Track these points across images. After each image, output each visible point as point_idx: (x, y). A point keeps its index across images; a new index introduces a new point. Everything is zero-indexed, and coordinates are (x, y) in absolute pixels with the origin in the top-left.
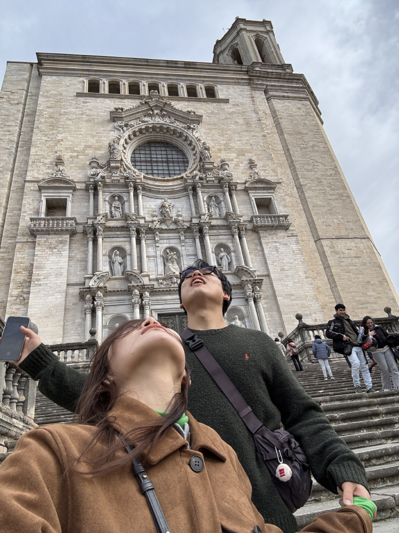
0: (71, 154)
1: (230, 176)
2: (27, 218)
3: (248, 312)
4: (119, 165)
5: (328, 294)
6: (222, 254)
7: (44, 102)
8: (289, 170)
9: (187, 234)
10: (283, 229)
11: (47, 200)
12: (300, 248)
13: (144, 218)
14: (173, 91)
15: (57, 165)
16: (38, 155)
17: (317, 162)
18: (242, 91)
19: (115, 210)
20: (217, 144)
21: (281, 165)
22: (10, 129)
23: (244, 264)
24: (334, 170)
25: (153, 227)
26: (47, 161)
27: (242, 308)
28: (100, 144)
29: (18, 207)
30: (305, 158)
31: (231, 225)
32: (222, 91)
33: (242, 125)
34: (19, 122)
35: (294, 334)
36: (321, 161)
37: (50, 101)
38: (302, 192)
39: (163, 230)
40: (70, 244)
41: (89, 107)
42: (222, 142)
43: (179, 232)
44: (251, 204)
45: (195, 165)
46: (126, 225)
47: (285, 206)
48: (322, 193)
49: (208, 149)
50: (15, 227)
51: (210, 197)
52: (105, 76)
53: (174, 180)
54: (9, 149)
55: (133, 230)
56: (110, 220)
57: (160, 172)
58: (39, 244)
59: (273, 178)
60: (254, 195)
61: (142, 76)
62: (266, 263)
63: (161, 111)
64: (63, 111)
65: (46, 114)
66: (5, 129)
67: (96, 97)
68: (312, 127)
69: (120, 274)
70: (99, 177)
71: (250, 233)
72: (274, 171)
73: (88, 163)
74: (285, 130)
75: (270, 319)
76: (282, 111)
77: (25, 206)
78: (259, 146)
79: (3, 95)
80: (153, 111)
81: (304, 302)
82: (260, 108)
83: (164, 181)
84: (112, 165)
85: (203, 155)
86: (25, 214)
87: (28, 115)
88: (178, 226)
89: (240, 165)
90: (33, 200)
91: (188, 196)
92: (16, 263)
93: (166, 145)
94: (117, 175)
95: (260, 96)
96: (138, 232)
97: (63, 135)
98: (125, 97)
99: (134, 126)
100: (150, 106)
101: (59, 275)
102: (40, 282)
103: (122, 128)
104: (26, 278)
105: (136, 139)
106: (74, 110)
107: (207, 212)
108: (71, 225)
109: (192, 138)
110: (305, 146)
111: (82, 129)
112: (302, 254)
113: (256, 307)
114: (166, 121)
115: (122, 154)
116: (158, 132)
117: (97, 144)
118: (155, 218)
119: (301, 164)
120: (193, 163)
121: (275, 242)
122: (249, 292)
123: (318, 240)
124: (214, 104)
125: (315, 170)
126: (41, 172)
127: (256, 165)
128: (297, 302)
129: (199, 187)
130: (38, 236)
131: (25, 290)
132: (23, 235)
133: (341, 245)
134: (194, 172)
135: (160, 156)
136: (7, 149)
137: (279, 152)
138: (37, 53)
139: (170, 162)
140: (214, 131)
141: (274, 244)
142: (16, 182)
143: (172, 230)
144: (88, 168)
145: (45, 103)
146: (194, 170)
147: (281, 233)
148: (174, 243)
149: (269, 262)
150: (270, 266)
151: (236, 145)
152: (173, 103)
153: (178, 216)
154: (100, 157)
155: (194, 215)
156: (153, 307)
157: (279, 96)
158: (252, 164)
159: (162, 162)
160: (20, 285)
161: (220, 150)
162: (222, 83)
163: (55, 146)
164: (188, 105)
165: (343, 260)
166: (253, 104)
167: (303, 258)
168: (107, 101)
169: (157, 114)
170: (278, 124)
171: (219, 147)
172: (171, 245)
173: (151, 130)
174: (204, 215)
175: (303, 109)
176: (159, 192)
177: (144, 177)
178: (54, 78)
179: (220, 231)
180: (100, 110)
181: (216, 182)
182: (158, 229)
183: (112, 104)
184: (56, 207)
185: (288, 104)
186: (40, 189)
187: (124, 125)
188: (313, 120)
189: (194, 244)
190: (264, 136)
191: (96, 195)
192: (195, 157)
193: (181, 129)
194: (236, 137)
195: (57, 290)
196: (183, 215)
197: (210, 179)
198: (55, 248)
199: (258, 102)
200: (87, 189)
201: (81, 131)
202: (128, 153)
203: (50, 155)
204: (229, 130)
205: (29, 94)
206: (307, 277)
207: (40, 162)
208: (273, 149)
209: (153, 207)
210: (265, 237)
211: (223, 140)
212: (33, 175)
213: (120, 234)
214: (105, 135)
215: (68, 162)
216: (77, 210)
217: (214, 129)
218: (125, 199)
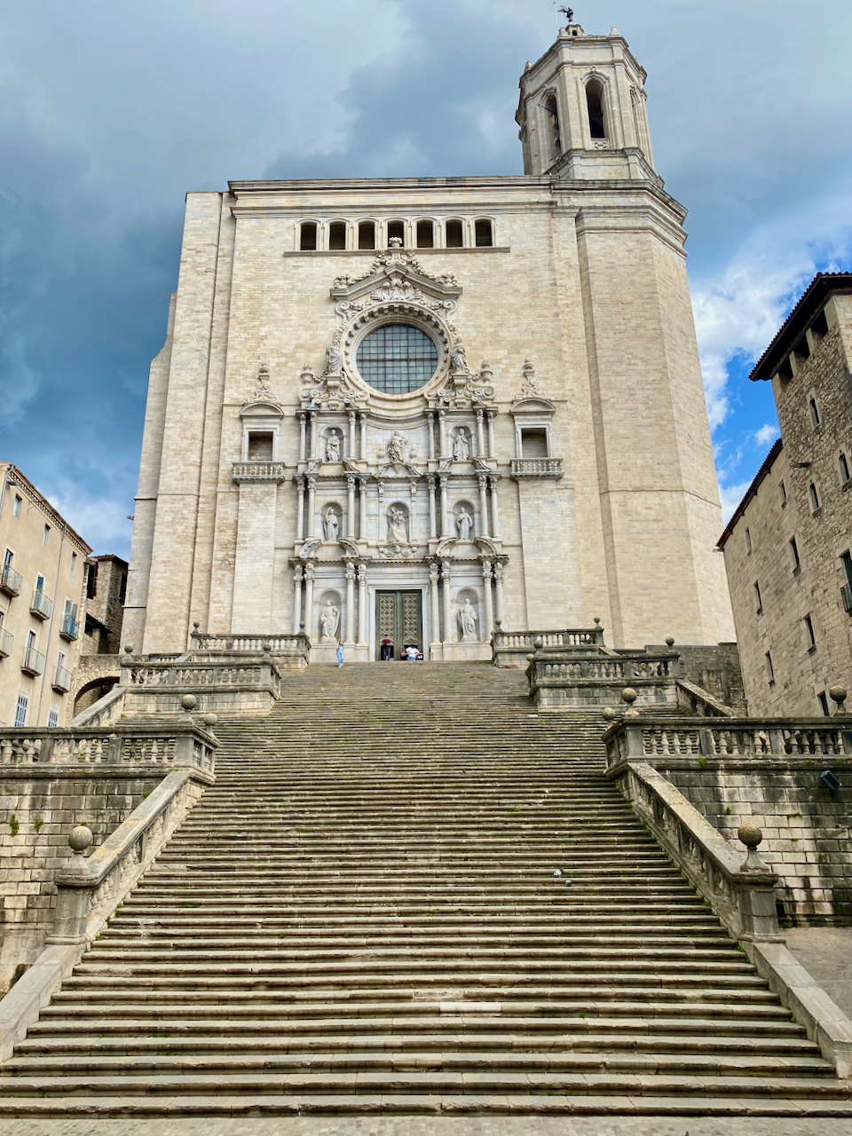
0: (276, 360)
1: (486, 397)
2: (229, 461)
3: (482, 595)
4: (338, 382)
5: (599, 573)
6: (462, 516)
8: (587, 373)
9: (420, 484)
10: (552, 479)
11: (250, 433)
12: (574, 506)
13: (367, 462)
14: (425, 232)
15: (260, 380)
16: (237, 363)
17: (635, 357)
18: (536, 225)
19: (332, 449)
20: (480, 334)
21: (574, 366)
22: (200, 316)
23: (487, 535)
24: (660, 371)
25: (376, 476)
26: (249, 372)
27: (477, 589)
28: (316, 342)
29: (216, 441)
30: (618, 350)
31: (478, 476)
32: (501, 231)
33: (524, 296)
34: (210, 304)
36: (642, 355)
37: (249, 267)
38: (600, 412)
39: (390, 478)
40: (277, 496)
41: (301, 276)
42: (490, 330)
43: (410, 482)
44: (514, 438)
45: (443, 374)
46: (344, 475)
47: (565, 440)
48: (631, 414)
49: (461, 352)
50: (216, 470)
51: (457, 428)
52: (325, 215)
53: (411, 399)
54: (200, 351)
55: (352, 482)
58: (243, 496)
60: (520, 424)
61: (379, 209)
62: (521, 528)
63: (404, 278)
64: (266, 285)
65: (244, 292)
67: (311, 256)
69: (335, 539)
70: (312, 404)
71: (505, 482)
72: (561, 380)
73: (299, 373)
74: (597, 296)
76: (598, 258)
77: (225, 441)
78: (544, 335)
79: (186, 256)
80: (390, 281)
81: (560, 584)
83: (398, 401)
84: (330, 383)
86: (225, 453)
87: (221, 291)
88: (409, 472)
89: (511, 370)
90: (233, 433)
91: (428, 426)
92: (219, 519)
95: (567, 227)
96: (357, 482)
97: (267, 329)
98: (353, 254)
99: (362, 308)
100: (386, 274)
101: (266, 537)
102: (246, 545)
103: (346, 313)
104: (230, 538)
105: (365, 326)
106: (280, 283)
108: (279, 472)
109: (444, 325)
111: (292, 317)
112: (574, 516)
113: (493, 591)
114: (409, 297)
116: (396, 313)
117: (311, 342)
118: (381, 461)
119: (609, 362)
121: (538, 499)
122: (487, 572)
123: (605, 493)
124: (487, 256)
125: (630, 372)
126: (241, 389)
127: (533, 372)
128: (550, 584)
129: (442, 415)
130: (241, 486)
131: (231, 553)
132: (225, 483)
133: (638, 502)
134: (440, 388)
135: (397, 350)
136: (198, 351)
137: (578, 341)
139: (412, 360)
140: (478, 311)
141: (535, 502)
142: (212, 403)
143: (402, 478)
144: (300, 382)
145: (243, 273)
146: (440, 383)
147: (549, 485)
148: (402, 497)
149: (524, 527)
151: (508, 334)
152: (422, 262)
153: (411, 457)
154: (314, 364)
155: (432, 458)
156: (369, 582)
157: (600, 228)
158: (527, 370)
159: (400, 360)
160: (225, 546)
161: (484, 344)
162: (504, 213)
163: (257, 347)
164: (445, 262)
165: (634, 524)
166: (550, 252)
167: (574, 521)
168: (327, 261)
169: (396, 285)
170: (585, 287)
172: (399, 500)
173: (387, 312)
174: (444, 460)
175: (637, 251)
176: (388, 421)
177: (372, 396)
178: (254, 222)
179: (463, 482)
180: (315, 281)
181: (469, 403)
182: (384, 477)
184: (260, 440)
185: (611, 243)
186: (242, 417)
187: (348, 307)
189: (427, 499)
190: (557, 315)
191: (308, 427)
193: (428, 311)
194: (512, 319)
195: (265, 555)
196: (418, 456)
197: (461, 400)
198: (260, 502)
199: (561, 244)
200: (297, 417)
201: (291, 320)
202: (353, 350)
203: (251, 363)
204: (501, 307)
205: (220, 253)
206: (572, 550)
207: (239, 375)
208: (569, 336)
209: (380, 442)
210: (525, 490)
211: (491, 326)
212: (232, 395)
213: (336, 486)
214: (322, 325)
215: (274, 374)
216: (285, 447)
217: (480, 305)
218: (344, 433)
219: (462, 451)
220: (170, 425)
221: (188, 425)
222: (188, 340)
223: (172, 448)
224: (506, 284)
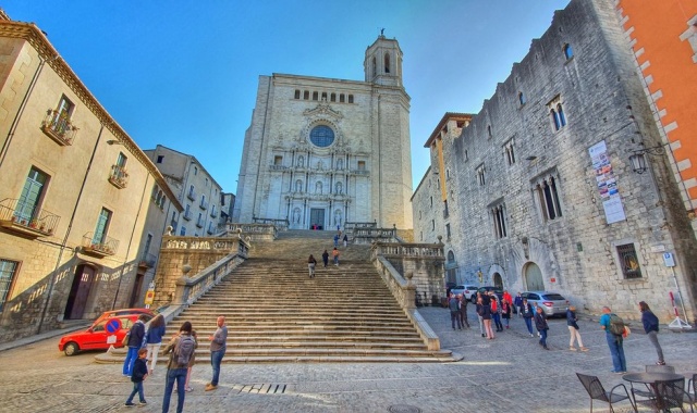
0: (285, 133)
1: (350, 148)
6: (338, 186)
7: (275, 103)
8: (378, 146)
9: (326, 176)
10: (366, 177)
11: (275, 156)
12: (372, 186)
13: (311, 168)
14: (333, 96)
15: (280, 139)
16: (272, 133)
18: (366, 98)
19: (300, 163)
20: (348, 130)
22: (261, 117)
25: (314, 172)
26: (276, 137)
29: (264, 158)
30: (387, 139)
31: (344, 174)
32: (357, 98)
33: (362, 120)
34: (265, 114)
37: (278, 103)
39: (318, 173)
40: (282, 177)
42: (351, 129)
43: (323, 175)
44: (356, 163)
46: (303, 170)
47: (371, 165)
48: (390, 159)
50: (264, 167)
51: (338, 160)
52: (303, 88)
53: (326, 149)
56: (298, 167)
57: (321, 142)
58: (272, 176)
59: (369, 151)
60: (358, 159)
61: (320, 87)
63: (326, 110)
64: (283, 109)
67: (298, 101)
69: (299, 191)
71: (352, 177)
73: (292, 138)
74: (382, 122)
76: (384, 110)
77: (267, 158)
81: (366, 210)
83: (322, 149)
86: (267, 163)
87: (269, 110)
89: (356, 142)
90: (270, 155)
91: (330, 158)
92: (264, 183)
93: (326, 127)
94: (302, 147)
95: (376, 100)
96: (307, 174)
98: (311, 101)
99: (312, 119)
100: (320, 109)
101: (278, 189)
102: (272, 192)
103: (307, 120)
104: (267, 189)
105: (313, 126)
106: (288, 109)
107: (336, 167)
108: (284, 169)
109: (337, 126)
111: (291, 120)
112: (372, 189)
114: (327, 117)
115: (306, 135)
116: (323, 122)
117: (296, 128)
118: (315, 168)
120: (335, 140)
122: (345, 204)
123: (380, 182)
124: (351, 106)
126: (274, 143)
129: (335, 154)
130: (272, 172)
132: (267, 171)
135: (323, 133)
136: (260, 129)
139: (327, 137)
141: (360, 183)
143: (321, 173)
144: (292, 141)
146: (334, 145)
151: (356, 131)
152: (332, 106)
153: (324, 167)
155: (331, 167)
156: (309, 205)
157: (385, 101)
158: (361, 143)
159: (323, 137)
161: (349, 134)
162: (358, 92)
163: (279, 129)
164: (339, 106)
166: (370, 106)
169: (324, 112)
170: (379, 119)
172: (320, 180)
173: (320, 121)
176: (318, 155)
177: (314, 147)
178: (280, 88)
179: (339, 176)
180: (299, 109)
181: (343, 152)
183: (304, 105)
184: (278, 158)
185: (389, 106)
186: (273, 150)
189: (328, 181)
191: (293, 155)
192: (337, 137)
193: (333, 121)
194: (358, 127)
195: (278, 195)
196: (326, 167)
197: (340, 151)
198: (277, 178)
199: (373, 105)
200: (290, 152)
202: (309, 132)
203: (277, 134)
204: (355, 122)
205: (269, 97)
207: (273, 137)
208: (374, 134)
209: (315, 162)
210: (358, 180)
212: (271, 143)
213: (301, 174)
214: (300, 123)
215: (284, 138)
216: (287, 161)
217: (349, 121)
218: (304, 158)
219: (340, 166)
220: (250, 152)
221: (256, 152)
223: (251, 159)
224: (357, 116)
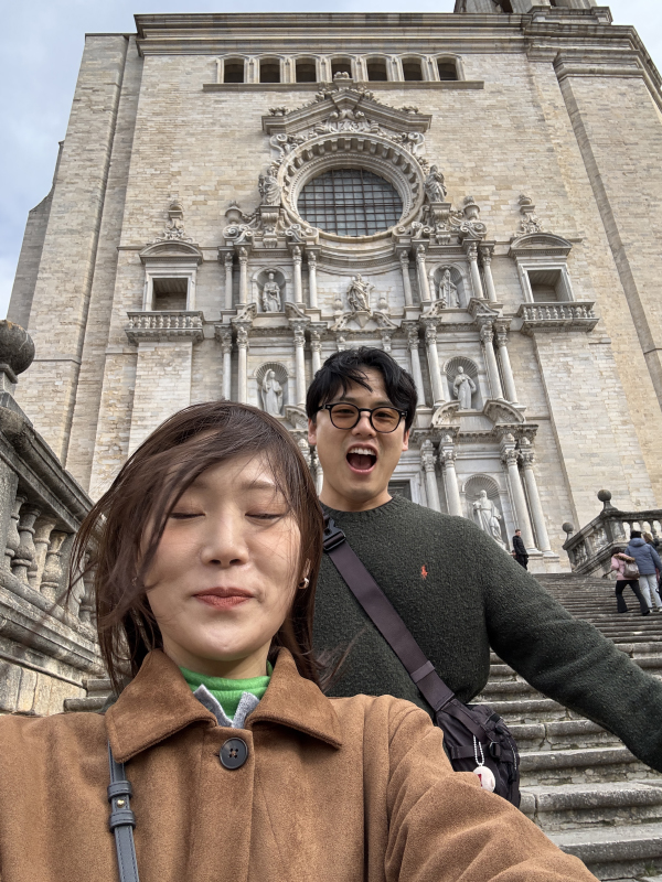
0: (194, 198)
1: (480, 229)
2: (124, 314)
3: (505, 484)
4: (276, 214)
7: (147, 104)
8: (598, 215)
9: (396, 341)
10: (581, 330)
11: (155, 282)
12: (614, 365)
13: (319, 312)
14: (377, 71)
15: (170, 219)
16: (138, 201)
17: (655, 199)
18: (509, 65)
19: (269, 298)
20: (457, 169)
21: (581, 206)
22: (93, 156)
23: (501, 396)
25: (334, 329)
26: (154, 212)
27: (495, 477)
28: (244, 178)
29: (107, 293)
30: (632, 191)
31: (479, 324)
32: (469, 68)
33: (507, 131)
34: (107, 144)
35: (594, 527)
37: (159, 102)
38: (624, 257)
39: (352, 333)
40: (193, 358)
41: (224, 110)
42: (468, 165)
43: (381, 338)
44: (520, 283)
45: (415, 211)
46: (286, 324)
47: (587, 286)
49: (439, 179)
50: (104, 329)
51: (441, 271)
52: (254, 51)
53: (374, 240)
54: (91, 192)
55: (300, 334)
56: (259, 316)
57: (349, 226)
58: (143, 358)
59: (565, 231)
60: (526, 266)
61: (320, 45)
62: (545, 394)
63: (355, 110)
64: (180, 119)
65: (151, 127)
66: (84, 156)
67: (237, 90)
68: (649, 131)
69: (277, 412)
70: (241, 238)
71: (515, 337)
72: (569, 218)
73: (223, 213)
74: (593, 136)
75: (548, 498)
76: (587, 100)
77: (119, 292)
78: (539, 170)
79: (80, 95)
80: (338, 111)
81: (616, 468)
82: (545, 96)
83: (357, 242)
84: (264, 215)
85: (430, 191)
86: (119, 306)
87: (122, 129)
88: (379, 325)
89: (502, 207)
90: (131, 282)
91: (400, 269)
92: (107, 389)
93: (363, 174)
94: (272, 234)
95: (544, 72)
96: (308, 337)
97: (180, 164)
98: (291, 88)
99: (304, 141)
100: (333, 102)
102: (145, 423)
103: (283, 147)
104: (122, 415)
105: (308, 165)
106: (199, 117)
107: (434, 298)
108: (195, 326)
109: (411, 159)
110: (633, 167)
111: (212, 152)
112: (617, 378)
113: (523, 475)
114: (363, 130)
115: (283, 195)
116: (347, 151)
117: (238, 178)
118: (338, 312)
119: (622, 202)
120: (410, 207)
121: (565, 355)
122: (510, 449)
123: (650, 351)
124: (455, 93)
125: (651, 214)
126: (144, 231)
127: (533, 207)
128: (603, 468)
129: (421, 252)
130: (140, 344)
131: (121, 435)
132: (117, 343)
134: (413, 224)
135: (349, 196)
136: (88, 191)
137: (580, 181)
138: (135, 16)
139: (369, 206)
140: (452, 145)
141: (562, 360)
142: (103, 249)
143: (369, 332)
144: (223, 223)
145: (150, 107)
146: (413, 220)
147: (578, 339)
149: (550, 392)
150: (552, 401)
151: (495, 169)
152: (377, 94)
153: (380, 307)
154: (244, 201)
155: (411, 305)
157: (583, 72)
158: (524, 206)
159: (354, 207)
160: (113, 426)
161: (463, 180)
162: (471, 51)
163: (167, 184)
164: (405, 97)
166: (531, 89)
167: (618, 385)
168: (257, 96)
169: (346, 117)
170: (578, 127)
171: (462, 175)
173: (335, 148)
174: (429, 304)
175: (631, 95)
176: (346, 264)
177: (321, 236)
178: (165, 59)
179: (458, 334)
180: (244, 116)
181: (454, 240)
182: (344, 331)
183: (265, 102)
184: (169, 293)
185: (601, 87)
186: (144, 261)
187: (286, 140)
188: (650, 117)
189: (407, 359)
190: (550, 150)
191: (236, 271)
192: (415, 196)
193: (390, 143)
194: (496, 154)
196: (391, 305)
197: (443, 236)
198: (168, 365)
199: (540, 86)
200: (221, 261)
201: (212, 155)
203: (158, 201)
204: (481, 142)
205: (123, 92)
206: (625, 423)
207: (143, 214)
208: (567, 176)
209: (335, 291)
210: (545, 345)
211: (470, 161)
212: (131, 237)
213: (277, 342)
214: (252, 160)
215: (190, 213)
216: (203, 296)
217: (453, 139)
218: (286, 277)
219: (451, 299)
220: (45, 275)
221: (69, 275)
222: (77, 181)
223: (45, 303)
224: (483, 118)
